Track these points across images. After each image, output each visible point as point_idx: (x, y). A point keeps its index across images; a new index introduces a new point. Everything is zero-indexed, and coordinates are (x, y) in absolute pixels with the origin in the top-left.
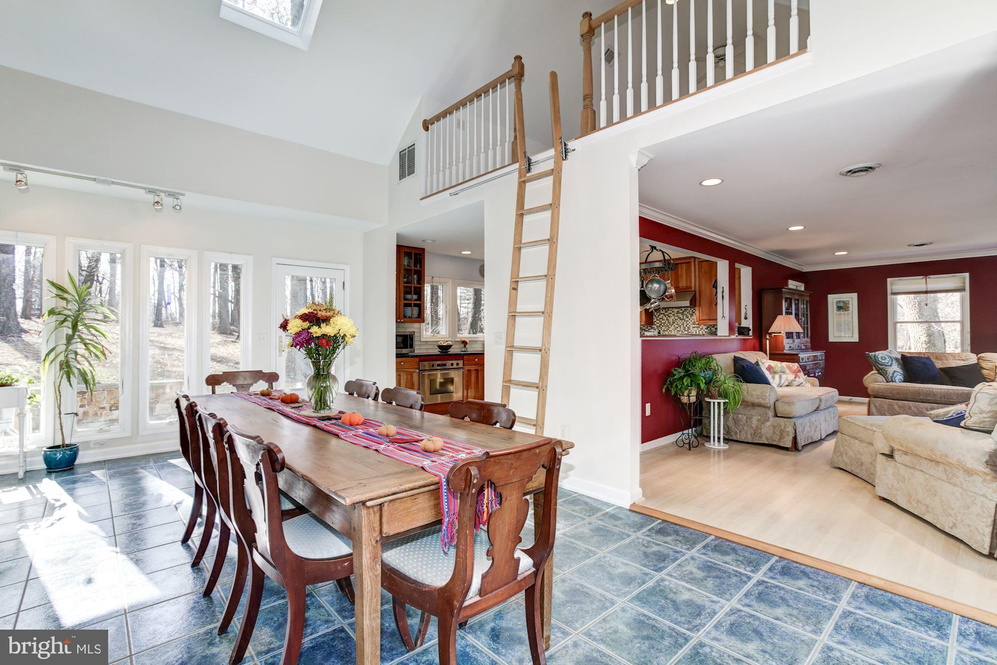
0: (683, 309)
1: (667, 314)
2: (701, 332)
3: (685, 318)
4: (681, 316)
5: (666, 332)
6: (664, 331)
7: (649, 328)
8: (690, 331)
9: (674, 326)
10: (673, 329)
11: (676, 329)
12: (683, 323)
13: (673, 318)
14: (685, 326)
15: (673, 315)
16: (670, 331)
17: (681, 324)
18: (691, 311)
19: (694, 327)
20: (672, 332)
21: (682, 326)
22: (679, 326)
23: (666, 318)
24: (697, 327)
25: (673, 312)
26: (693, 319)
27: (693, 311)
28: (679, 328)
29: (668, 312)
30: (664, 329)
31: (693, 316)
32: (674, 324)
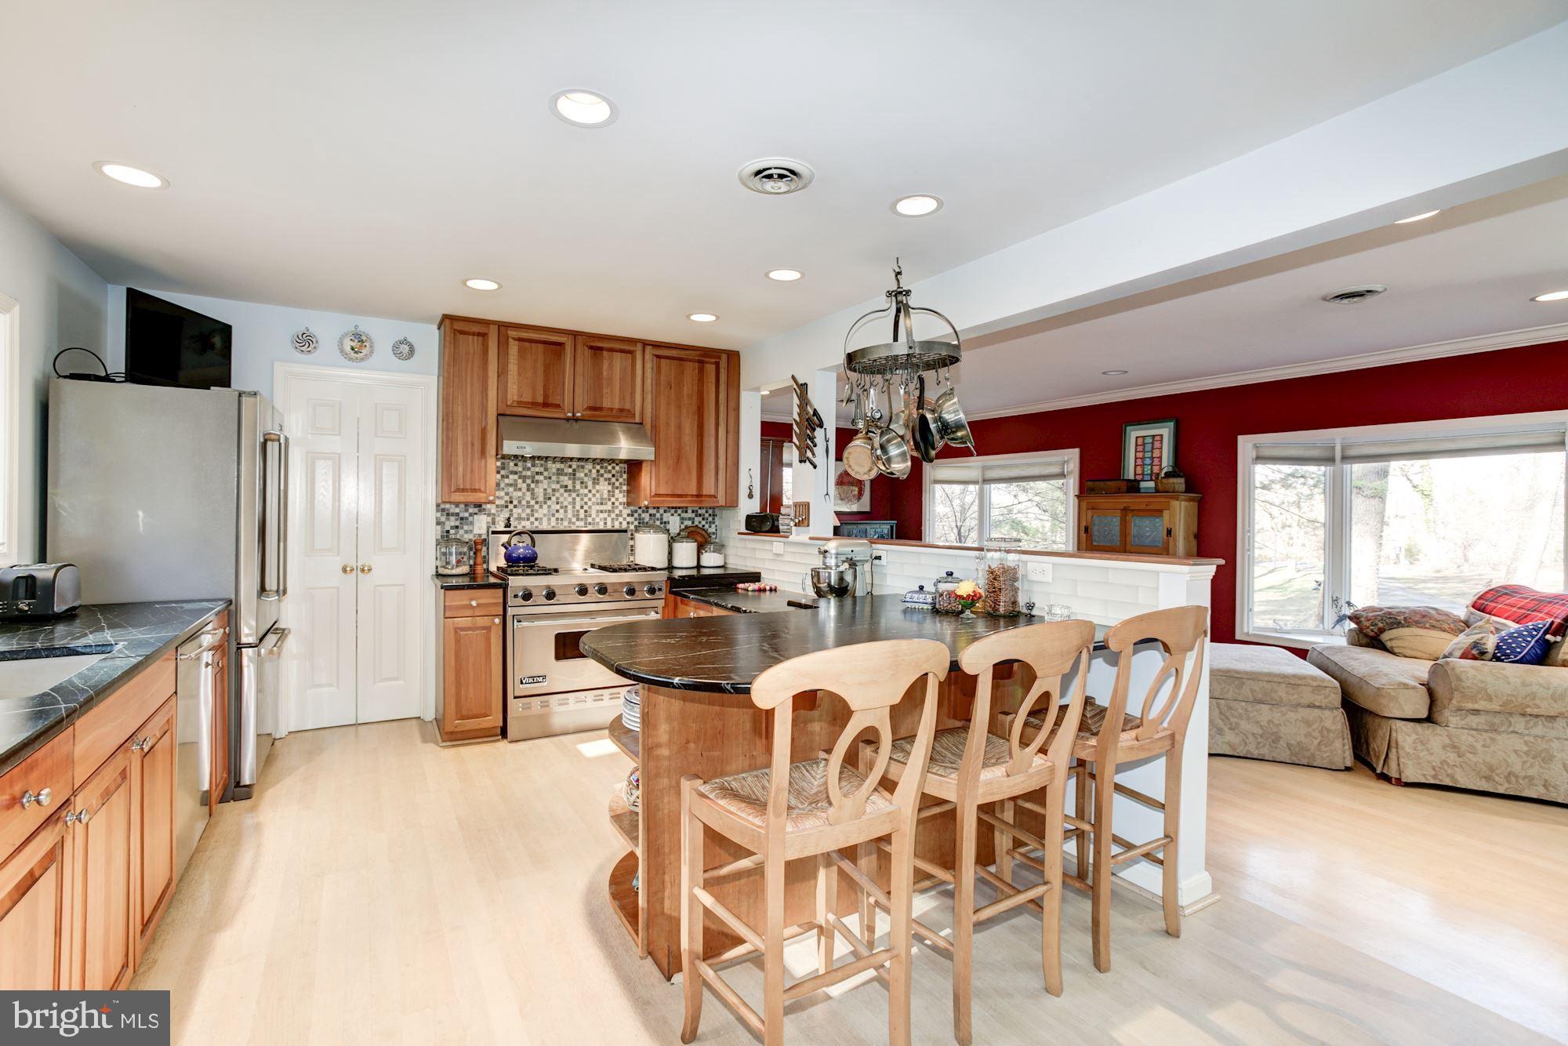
0: (574, 465)
1: (529, 473)
2: (616, 523)
3: (578, 487)
4: (570, 483)
5: (524, 523)
6: (519, 519)
7: (471, 510)
8: (590, 520)
9: (549, 507)
10: (545, 515)
11: (553, 515)
12: (574, 499)
13: (546, 487)
14: (578, 507)
15: (545, 478)
16: (536, 519)
17: (569, 503)
18: (594, 471)
19: (602, 512)
20: (541, 524)
21: (570, 507)
22: (562, 507)
23: (524, 485)
24: (609, 511)
25: (546, 470)
26: (598, 491)
27: (598, 471)
28: (562, 511)
29: (533, 469)
30: (518, 514)
31: (598, 484)
32: (549, 502)
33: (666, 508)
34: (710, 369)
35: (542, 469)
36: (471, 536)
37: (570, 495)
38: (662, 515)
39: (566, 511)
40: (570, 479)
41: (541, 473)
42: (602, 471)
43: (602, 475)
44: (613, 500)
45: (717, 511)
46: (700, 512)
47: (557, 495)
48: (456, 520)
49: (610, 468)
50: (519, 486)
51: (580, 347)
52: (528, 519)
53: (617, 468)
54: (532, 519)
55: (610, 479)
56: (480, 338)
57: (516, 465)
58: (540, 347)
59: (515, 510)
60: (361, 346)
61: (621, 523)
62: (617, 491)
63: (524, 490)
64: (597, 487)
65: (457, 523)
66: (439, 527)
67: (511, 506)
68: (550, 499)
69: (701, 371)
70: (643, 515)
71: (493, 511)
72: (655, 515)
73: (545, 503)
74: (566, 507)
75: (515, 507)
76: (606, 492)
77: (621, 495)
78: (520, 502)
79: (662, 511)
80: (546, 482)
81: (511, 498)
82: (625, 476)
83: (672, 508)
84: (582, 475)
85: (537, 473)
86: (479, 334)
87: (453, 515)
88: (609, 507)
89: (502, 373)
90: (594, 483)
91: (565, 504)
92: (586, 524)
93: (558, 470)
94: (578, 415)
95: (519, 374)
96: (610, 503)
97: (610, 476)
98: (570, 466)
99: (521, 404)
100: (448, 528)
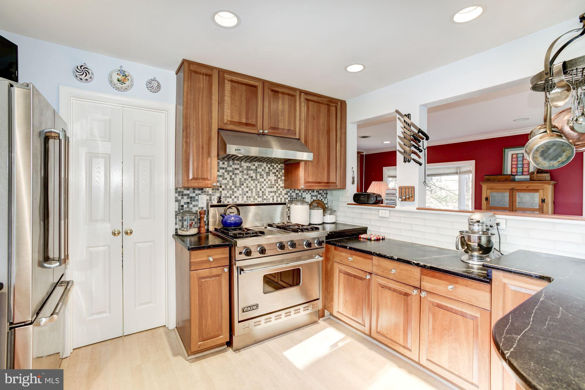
1: (231, 169)
2: (279, 199)
3: (258, 177)
4: (254, 175)
5: (228, 200)
7: (197, 192)
8: (265, 197)
9: (243, 189)
10: (240, 195)
11: (245, 195)
12: (256, 185)
13: (241, 177)
14: (258, 190)
15: (240, 172)
16: (235, 197)
17: (254, 187)
18: (267, 168)
19: (271, 192)
20: (238, 200)
21: (254, 190)
22: (249, 190)
23: (228, 176)
24: (275, 192)
25: (241, 167)
26: (269, 180)
27: (269, 168)
28: (250, 192)
29: (233, 166)
30: (225, 194)
31: (269, 175)
32: (243, 187)
33: (304, 190)
34: (333, 109)
35: (238, 167)
36: (197, 209)
37: (254, 182)
38: (302, 194)
39: (252, 192)
40: (254, 172)
41: (238, 169)
42: (271, 168)
43: (271, 171)
44: (277, 185)
45: (328, 192)
46: (320, 192)
47: (247, 182)
48: (188, 198)
49: (275, 166)
50: (225, 177)
51: (266, 90)
52: (231, 197)
53: (279, 166)
54: (233, 197)
55: (275, 173)
56: (207, 77)
57: (223, 163)
58: (244, 87)
59: (223, 192)
60: (125, 79)
61: (281, 199)
62: (279, 180)
63: (228, 179)
64: (269, 178)
65: (189, 200)
66: (177, 203)
67: (221, 189)
68: (243, 184)
69: (329, 110)
70: (293, 194)
71: (210, 192)
72: (298, 194)
73: (240, 187)
74: (252, 189)
75: (223, 189)
76: (273, 180)
77: (281, 182)
78: (226, 187)
79: (302, 192)
80: (241, 174)
81: (221, 184)
82: (283, 171)
83: (307, 190)
84: (261, 170)
85: (236, 169)
86: (206, 75)
87: (185, 195)
88: (275, 189)
89: (221, 102)
90: (267, 175)
91: (252, 187)
92: (263, 200)
93: (247, 167)
94: (266, 131)
95: (232, 104)
96: (275, 187)
97: (275, 171)
98: (254, 165)
99: (232, 123)
100: (182, 204)
